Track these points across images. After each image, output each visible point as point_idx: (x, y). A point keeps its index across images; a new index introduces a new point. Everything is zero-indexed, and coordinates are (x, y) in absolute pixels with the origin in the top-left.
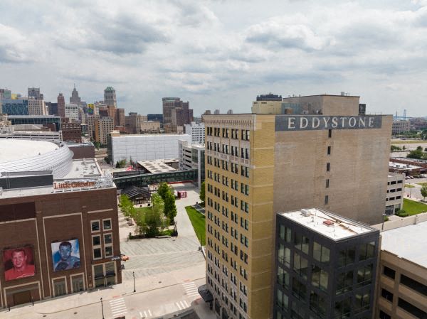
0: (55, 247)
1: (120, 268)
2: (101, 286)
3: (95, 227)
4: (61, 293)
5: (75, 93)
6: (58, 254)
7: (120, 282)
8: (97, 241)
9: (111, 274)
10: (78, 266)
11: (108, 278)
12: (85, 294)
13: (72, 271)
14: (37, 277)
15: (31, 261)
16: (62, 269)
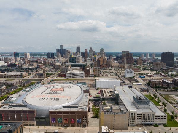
0: (78, 119)
1: (87, 124)
2: (84, 127)
3: (84, 117)
4: (78, 127)
5: (91, 48)
6: (78, 121)
7: (87, 127)
8: (84, 120)
9: (86, 125)
10: (81, 123)
11: (85, 126)
12: (81, 128)
13: (80, 123)
14: (75, 123)
15: (74, 121)
16: (78, 123)
